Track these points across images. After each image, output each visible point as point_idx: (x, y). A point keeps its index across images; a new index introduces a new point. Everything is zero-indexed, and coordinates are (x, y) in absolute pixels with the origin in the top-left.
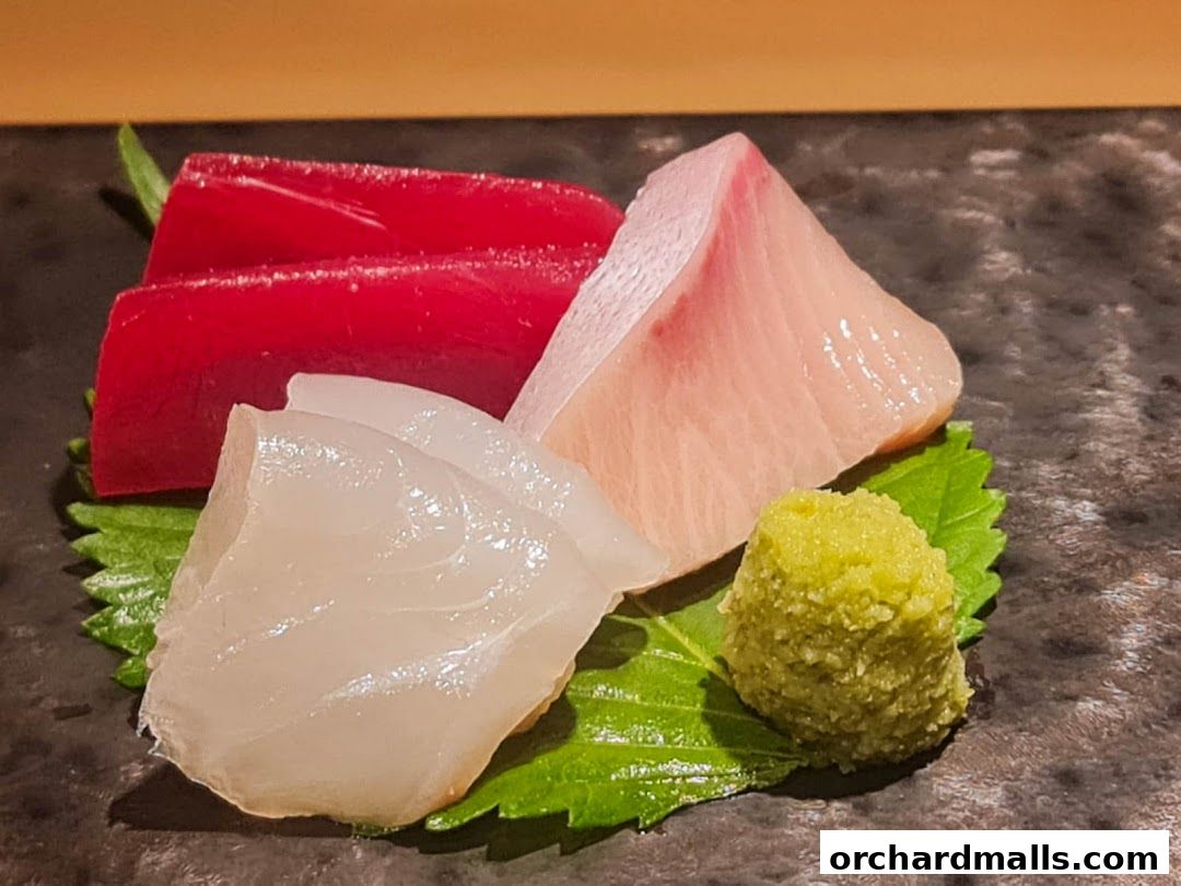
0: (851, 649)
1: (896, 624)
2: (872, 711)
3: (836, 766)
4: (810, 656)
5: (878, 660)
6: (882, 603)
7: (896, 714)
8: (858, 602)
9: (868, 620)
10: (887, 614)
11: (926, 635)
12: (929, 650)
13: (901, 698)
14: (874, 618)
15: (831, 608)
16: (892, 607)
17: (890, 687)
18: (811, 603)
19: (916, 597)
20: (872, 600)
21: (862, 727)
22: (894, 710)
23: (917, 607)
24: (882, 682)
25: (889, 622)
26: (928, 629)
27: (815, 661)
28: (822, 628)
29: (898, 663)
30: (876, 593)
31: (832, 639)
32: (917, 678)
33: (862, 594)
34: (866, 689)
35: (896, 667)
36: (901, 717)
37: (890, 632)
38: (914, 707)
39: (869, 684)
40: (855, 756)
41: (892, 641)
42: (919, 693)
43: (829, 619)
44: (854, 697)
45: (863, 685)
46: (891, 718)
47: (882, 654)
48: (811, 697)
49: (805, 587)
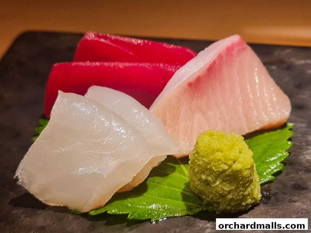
0: (215, 176)
1: (229, 171)
2: (223, 196)
3: (215, 211)
4: (204, 177)
5: (224, 181)
6: (226, 164)
7: (230, 198)
8: (217, 162)
9: (220, 168)
10: (226, 167)
11: (240, 175)
12: (241, 180)
13: (232, 193)
14: (222, 168)
15: (210, 164)
16: (228, 165)
17: (227, 190)
18: (204, 161)
19: (236, 163)
20: (222, 162)
21: (220, 200)
22: (230, 197)
23: (237, 166)
24: (225, 188)
25: (227, 170)
26: (241, 174)
27: (205, 179)
28: (207, 169)
29: (230, 183)
30: (223, 160)
31: (210, 173)
32: (237, 188)
33: (219, 160)
34: (220, 189)
35: (229, 184)
36: (232, 199)
37: (227, 173)
38: (237, 197)
39: (220, 187)
40: (219, 209)
41: (228, 176)
42: (238, 193)
43: (209, 167)
44: (216, 191)
45: (219, 188)
46: (228, 199)
47: (225, 179)
48: (204, 190)
49: (203, 157)
